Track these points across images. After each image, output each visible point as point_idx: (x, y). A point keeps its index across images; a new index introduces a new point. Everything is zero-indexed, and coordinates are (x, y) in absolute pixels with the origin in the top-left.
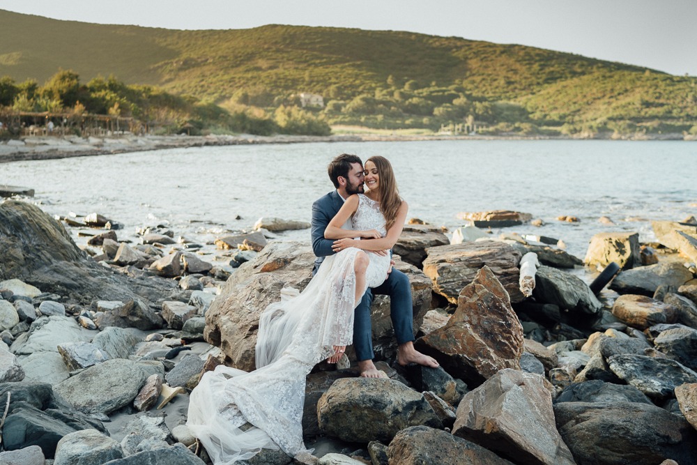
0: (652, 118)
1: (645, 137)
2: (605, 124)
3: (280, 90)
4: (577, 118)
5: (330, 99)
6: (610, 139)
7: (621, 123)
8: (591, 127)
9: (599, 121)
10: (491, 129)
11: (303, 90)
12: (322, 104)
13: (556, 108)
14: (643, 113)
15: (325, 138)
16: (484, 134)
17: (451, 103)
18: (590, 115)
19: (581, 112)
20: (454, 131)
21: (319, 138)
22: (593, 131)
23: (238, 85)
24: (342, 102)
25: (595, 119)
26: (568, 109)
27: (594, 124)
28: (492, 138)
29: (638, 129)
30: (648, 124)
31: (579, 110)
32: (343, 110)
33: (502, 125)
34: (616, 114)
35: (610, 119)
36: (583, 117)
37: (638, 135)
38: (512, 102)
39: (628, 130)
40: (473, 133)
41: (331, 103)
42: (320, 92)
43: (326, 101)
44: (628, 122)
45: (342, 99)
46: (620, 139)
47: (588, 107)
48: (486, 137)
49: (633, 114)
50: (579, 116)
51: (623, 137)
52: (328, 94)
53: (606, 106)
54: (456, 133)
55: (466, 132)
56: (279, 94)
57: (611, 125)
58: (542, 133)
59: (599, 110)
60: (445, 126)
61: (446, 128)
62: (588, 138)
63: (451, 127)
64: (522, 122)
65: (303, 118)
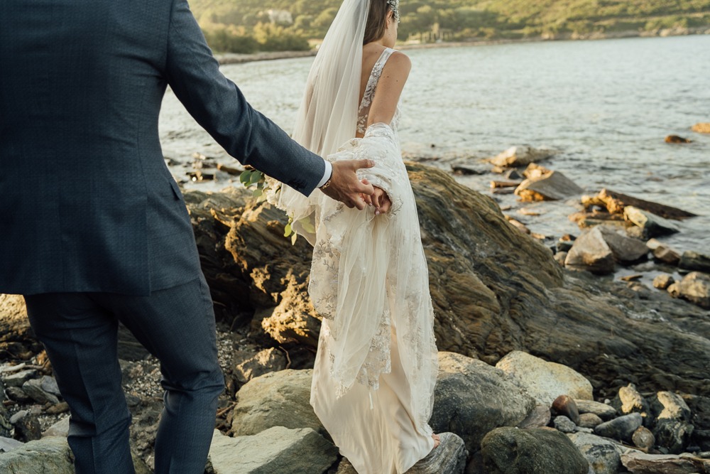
0: (609, 16)
1: (603, 36)
2: (565, 25)
3: (248, 8)
4: (537, 21)
5: (298, 15)
6: (570, 39)
7: (580, 23)
8: (551, 29)
9: (559, 22)
10: (457, 35)
11: (270, 7)
12: (290, 20)
13: (516, 12)
14: (599, 13)
15: (307, 53)
16: (450, 40)
17: (415, 11)
18: (549, 17)
19: (541, 15)
20: (421, 39)
21: (300, 53)
22: (554, 32)
23: (205, 5)
24: (310, 17)
25: (555, 21)
26: (528, 12)
27: (554, 25)
28: (459, 44)
29: (596, 28)
30: (605, 23)
31: (538, 13)
32: (312, 24)
33: (467, 31)
34: (574, 14)
35: (570, 20)
36: (543, 19)
37: (596, 34)
38: (473, 9)
39: (587, 30)
40: (439, 41)
41: (299, 18)
42: (287, 8)
43: (294, 17)
44: (586, 22)
45: (309, 14)
46: (579, 39)
47: (547, 9)
48: (453, 44)
49: (591, 14)
50: (540, 18)
51: (582, 37)
52: (295, 10)
53: (564, 8)
54: (424, 41)
55: (433, 40)
56: (247, 12)
57: (571, 25)
58: (504, 37)
59: (557, 11)
60: (413, 35)
61: (414, 37)
62: (549, 40)
63: (418, 35)
64: (485, 27)
65: (281, 34)
